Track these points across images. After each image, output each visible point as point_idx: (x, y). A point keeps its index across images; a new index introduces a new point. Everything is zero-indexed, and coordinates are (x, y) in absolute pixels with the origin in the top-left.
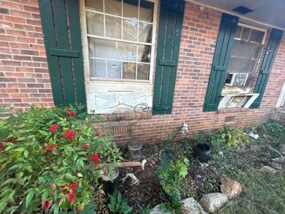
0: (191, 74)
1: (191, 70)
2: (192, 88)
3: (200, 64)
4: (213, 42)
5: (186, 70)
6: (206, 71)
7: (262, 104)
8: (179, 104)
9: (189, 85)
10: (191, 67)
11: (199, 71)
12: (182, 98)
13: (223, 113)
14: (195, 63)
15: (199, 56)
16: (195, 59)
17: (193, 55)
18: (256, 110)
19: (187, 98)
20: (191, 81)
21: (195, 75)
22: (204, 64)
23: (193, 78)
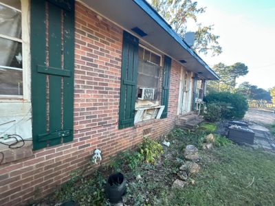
0: (96, 88)
1: (96, 83)
2: (101, 104)
3: (107, 76)
4: (118, 56)
5: (88, 83)
6: (115, 85)
7: (168, 114)
8: (84, 126)
9: (96, 100)
10: (95, 79)
11: (107, 85)
12: (87, 117)
13: (140, 127)
14: (100, 75)
15: (104, 68)
16: (99, 71)
17: (96, 66)
18: (165, 120)
19: (95, 116)
20: (98, 96)
21: (102, 89)
22: (111, 77)
23: (100, 92)
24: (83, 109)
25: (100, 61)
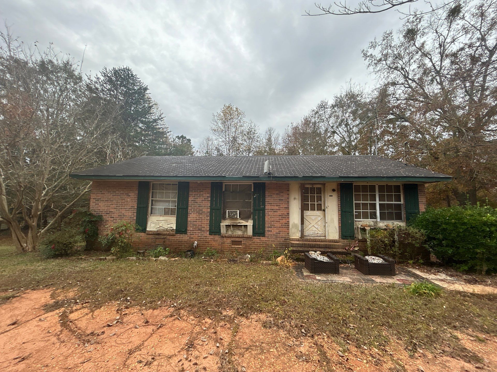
0: (196, 212)
1: (197, 210)
2: (199, 220)
3: (202, 206)
4: (209, 195)
5: (193, 210)
6: (207, 210)
8: (191, 229)
9: (197, 218)
10: (197, 208)
11: (202, 210)
12: (193, 225)
14: (199, 206)
15: (201, 202)
16: (198, 204)
17: (197, 202)
19: (196, 225)
20: (198, 216)
21: (200, 212)
22: (204, 206)
23: (199, 214)
24: (191, 221)
25: (199, 200)
